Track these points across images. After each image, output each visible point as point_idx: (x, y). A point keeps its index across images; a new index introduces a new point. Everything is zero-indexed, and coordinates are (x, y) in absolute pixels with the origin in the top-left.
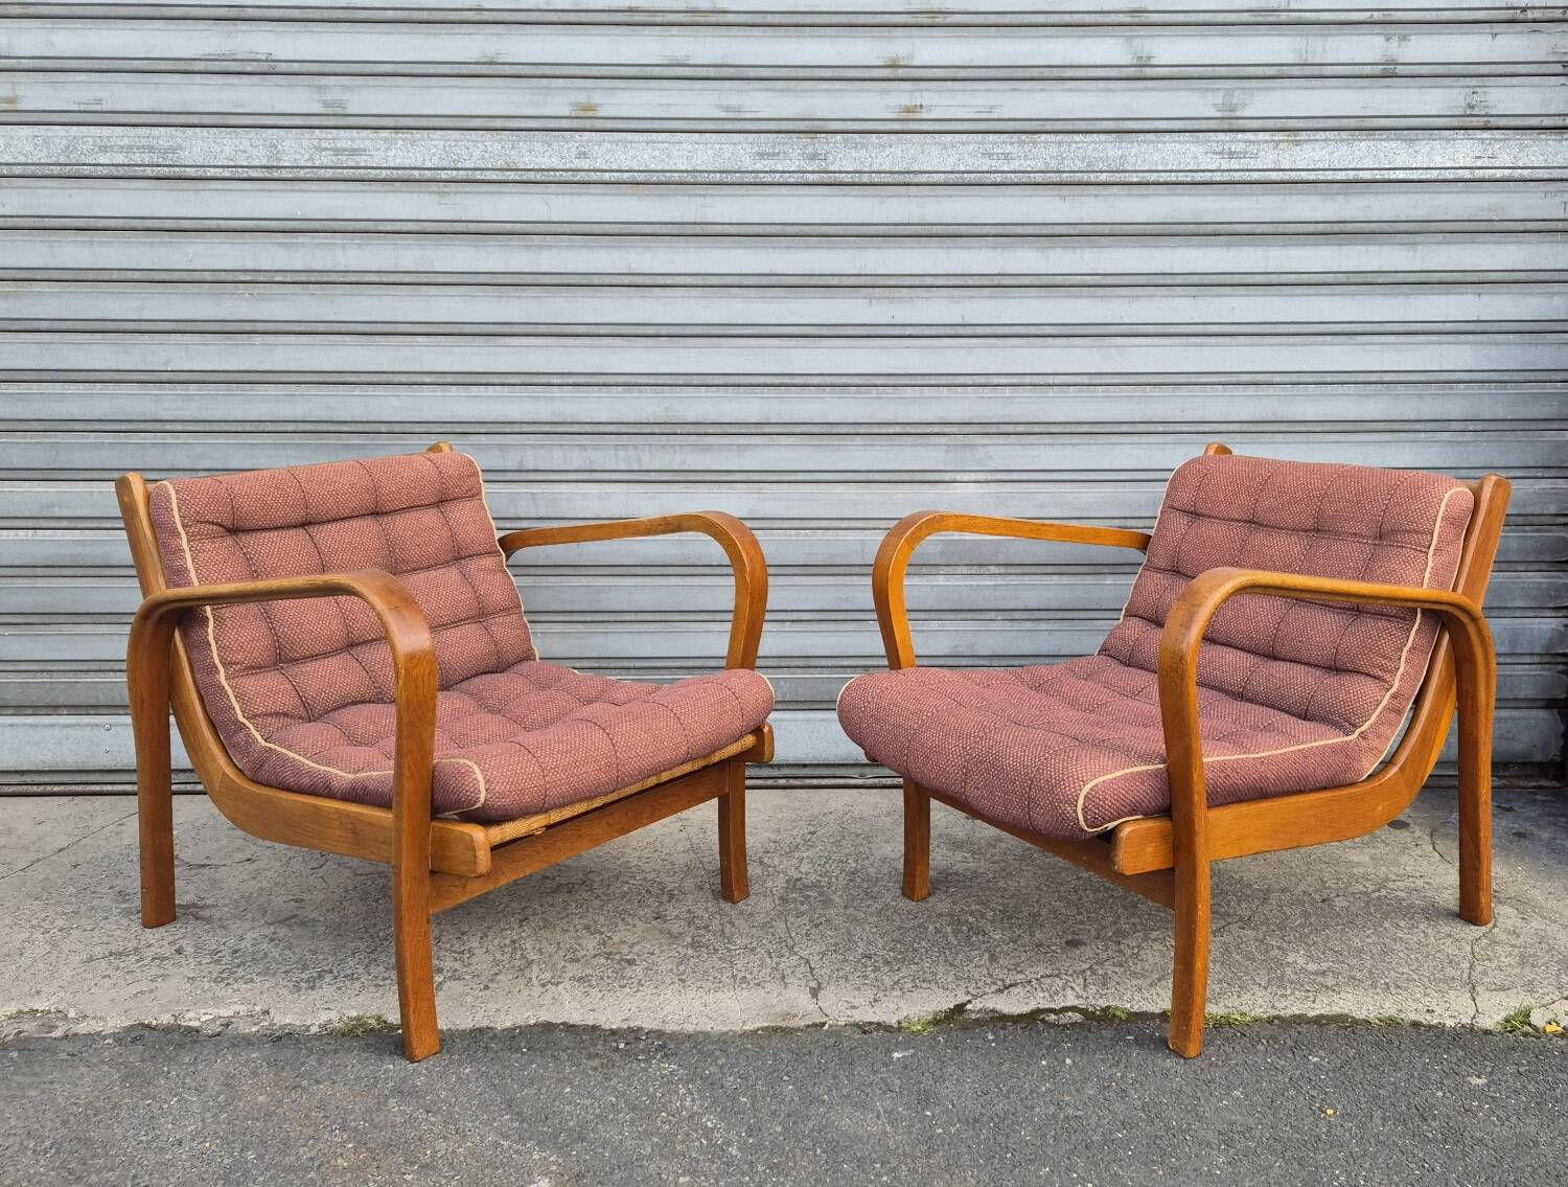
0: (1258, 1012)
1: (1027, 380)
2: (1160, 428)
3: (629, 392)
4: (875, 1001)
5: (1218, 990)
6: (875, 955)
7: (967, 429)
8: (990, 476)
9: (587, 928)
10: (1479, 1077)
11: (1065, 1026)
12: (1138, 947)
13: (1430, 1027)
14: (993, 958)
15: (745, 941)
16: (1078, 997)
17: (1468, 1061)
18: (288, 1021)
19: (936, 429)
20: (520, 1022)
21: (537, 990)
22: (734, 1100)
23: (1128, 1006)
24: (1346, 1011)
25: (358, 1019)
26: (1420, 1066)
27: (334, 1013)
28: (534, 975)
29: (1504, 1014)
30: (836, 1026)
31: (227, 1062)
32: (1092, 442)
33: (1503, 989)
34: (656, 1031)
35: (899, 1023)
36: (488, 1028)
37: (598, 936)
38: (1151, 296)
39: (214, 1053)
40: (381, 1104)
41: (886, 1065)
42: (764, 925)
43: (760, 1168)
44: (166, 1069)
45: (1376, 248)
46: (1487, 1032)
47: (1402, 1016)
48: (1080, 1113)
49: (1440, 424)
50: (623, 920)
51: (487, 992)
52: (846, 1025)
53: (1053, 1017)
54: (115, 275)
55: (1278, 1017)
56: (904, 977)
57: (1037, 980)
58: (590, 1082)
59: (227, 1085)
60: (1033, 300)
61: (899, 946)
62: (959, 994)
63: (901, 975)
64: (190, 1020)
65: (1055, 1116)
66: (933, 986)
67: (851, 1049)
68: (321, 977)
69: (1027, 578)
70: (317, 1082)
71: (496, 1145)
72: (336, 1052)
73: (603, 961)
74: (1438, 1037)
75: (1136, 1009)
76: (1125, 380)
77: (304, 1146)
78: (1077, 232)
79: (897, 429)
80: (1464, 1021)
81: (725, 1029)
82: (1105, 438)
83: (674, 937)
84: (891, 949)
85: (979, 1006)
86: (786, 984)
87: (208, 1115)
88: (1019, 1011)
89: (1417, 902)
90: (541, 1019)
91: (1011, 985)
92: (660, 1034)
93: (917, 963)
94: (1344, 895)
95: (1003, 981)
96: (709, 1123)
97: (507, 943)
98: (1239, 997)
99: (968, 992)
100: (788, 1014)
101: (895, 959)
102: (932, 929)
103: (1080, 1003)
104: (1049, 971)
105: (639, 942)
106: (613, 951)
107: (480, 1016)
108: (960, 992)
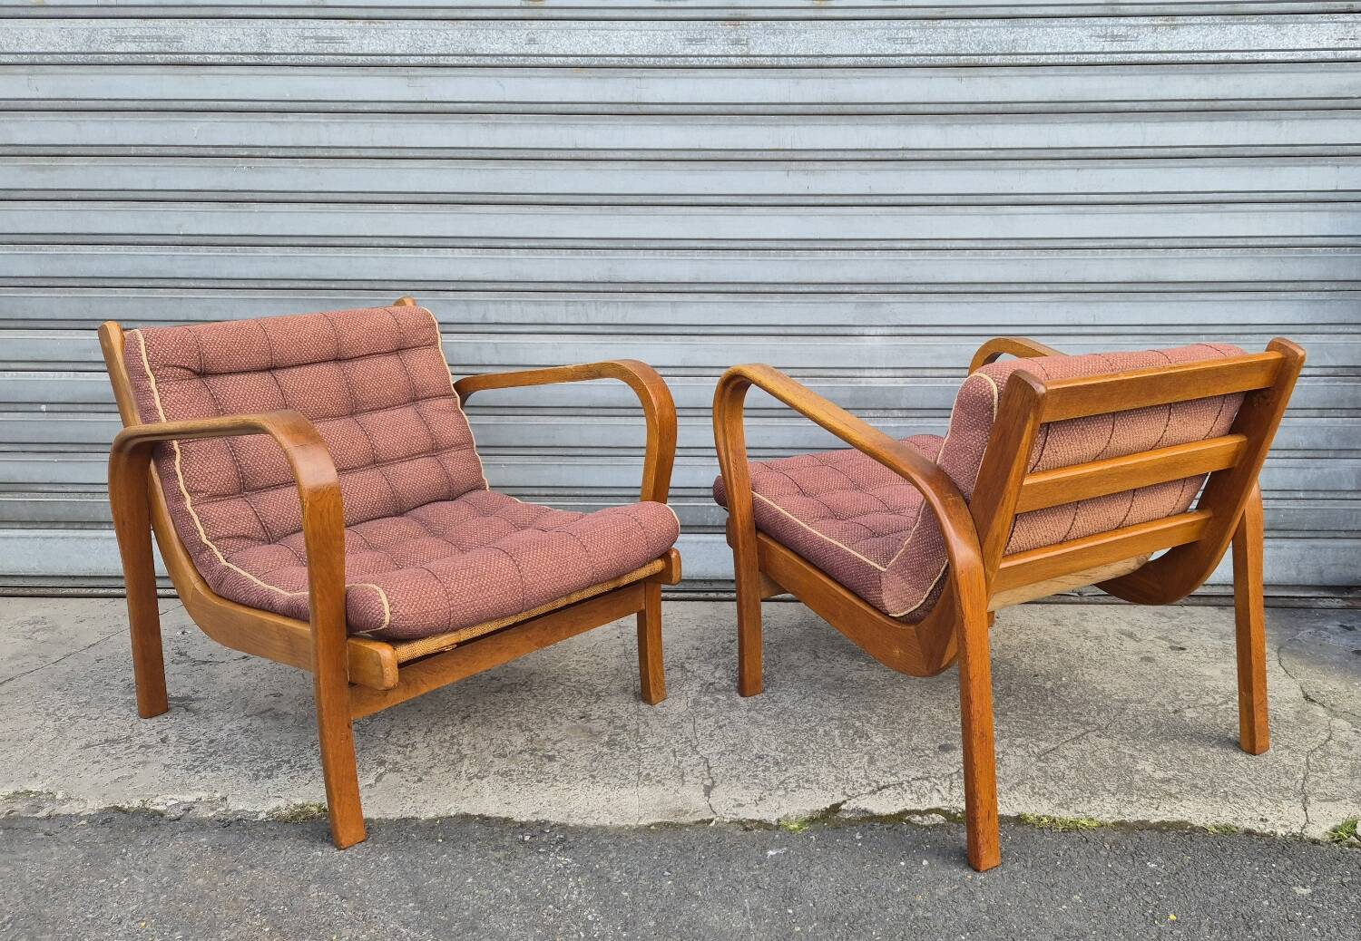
0: (1106, 818)
1: (927, 244)
2: (1045, 288)
3: (577, 255)
4: (761, 799)
5: (1070, 796)
6: (767, 755)
7: (873, 288)
8: (893, 331)
9: (519, 725)
10: (1304, 887)
11: (927, 827)
12: (1003, 752)
13: (1263, 835)
14: (872, 761)
15: (655, 740)
16: (943, 799)
17: (1295, 871)
18: (241, 808)
19: (847, 288)
20: (442, 813)
21: (464, 782)
22: (617, 894)
24: (1186, 819)
25: (303, 806)
26: (1249, 874)
27: (283, 801)
28: (464, 769)
29: (1332, 824)
30: (723, 822)
31: (178, 846)
32: (985, 300)
33: (1333, 799)
34: (561, 825)
35: (779, 821)
36: (413, 818)
37: (527, 733)
38: (1039, 169)
39: (169, 836)
40: (304, 888)
41: (760, 863)
42: (674, 726)
44: (124, 851)
45: (1246, 123)
46: (1315, 842)
47: (1237, 825)
48: (929, 914)
49: (1298, 286)
50: (552, 718)
51: (420, 784)
52: (730, 822)
53: (918, 818)
54: (133, 151)
55: (1122, 824)
56: (789, 778)
57: (908, 782)
58: (490, 873)
59: (173, 867)
60: (934, 173)
61: (790, 747)
62: (836, 795)
63: (788, 775)
64: (158, 804)
65: (905, 917)
66: (814, 787)
67: (731, 846)
68: (279, 766)
69: (925, 420)
70: (252, 867)
72: (275, 838)
73: (527, 756)
74: (1269, 846)
76: (1014, 244)
77: (226, 928)
78: (973, 110)
79: (812, 289)
80: (1294, 831)
81: (622, 824)
82: (996, 297)
83: (594, 735)
84: (782, 751)
85: (853, 806)
86: (684, 782)
87: (151, 895)
88: (887, 812)
90: (462, 811)
91: (884, 787)
92: (563, 827)
93: (804, 765)
94: (1194, 707)
95: (877, 782)
96: (590, 917)
97: (448, 738)
98: (1089, 802)
99: (845, 793)
100: (679, 811)
101: (785, 760)
102: (821, 731)
103: (944, 805)
104: (919, 774)
105: (561, 740)
106: (538, 747)
107: (408, 807)
108: (838, 794)
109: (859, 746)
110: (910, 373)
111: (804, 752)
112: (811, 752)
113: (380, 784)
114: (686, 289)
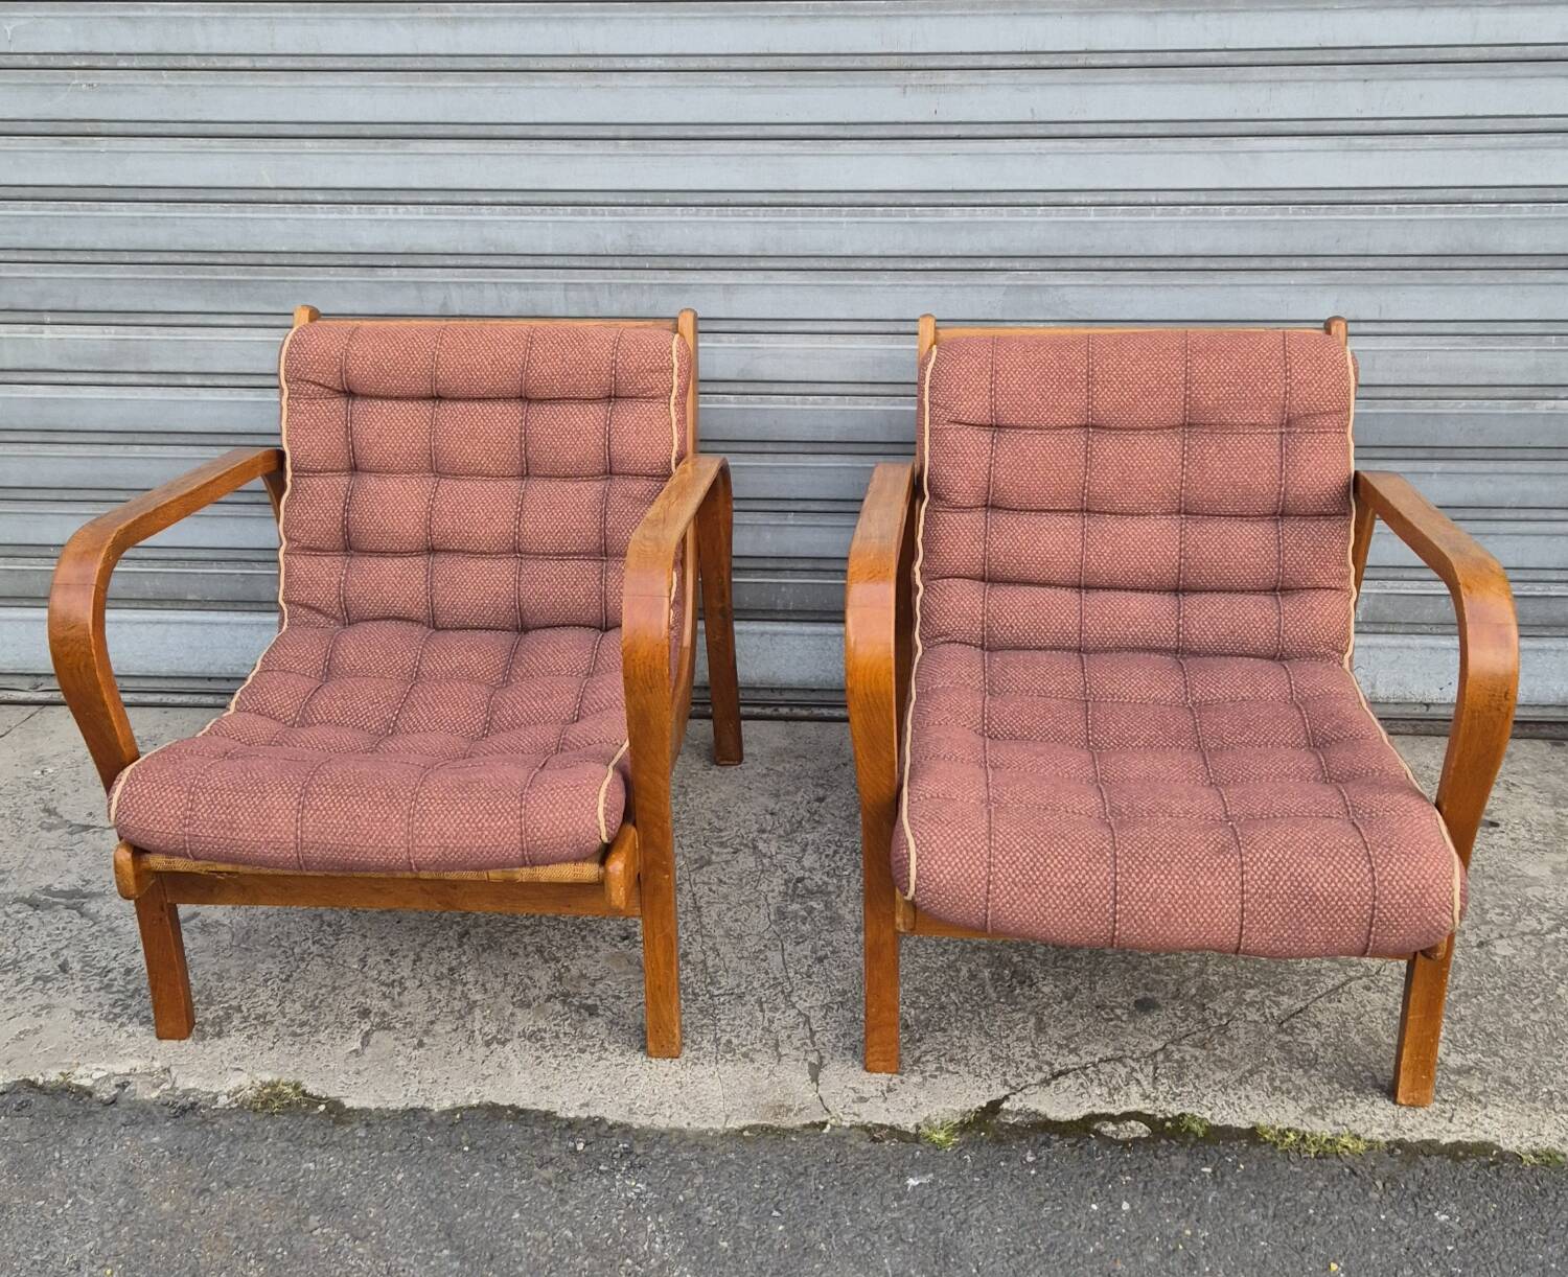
0: (1376, 1133)
2: (1305, 264)
4: (890, 1090)
5: (1326, 1094)
7: (1034, 263)
11: (1126, 1139)
14: (1041, 1028)
15: (733, 980)
16: (1145, 1097)
18: (191, 1085)
19: (993, 263)
20: (461, 1102)
22: (712, 1244)
23: (1208, 1115)
24: (1491, 1138)
25: (272, 1085)
27: (245, 1075)
28: (477, 1025)
30: (840, 1126)
31: (124, 1148)
35: (918, 1127)
36: (423, 1109)
37: (553, 964)
38: (1302, 80)
39: (110, 1133)
40: (302, 1220)
41: (898, 1199)
42: (755, 956)
44: (57, 1155)
47: (1565, 1151)
51: (422, 1051)
52: (852, 1126)
53: (1110, 1126)
55: (1400, 1144)
56: (926, 1053)
57: (1094, 1065)
59: (125, 1182)
62: (994, 1083)
63: (923, 1048)
64: (81, 1077)
66: (962, 1069)
67: (858, 1166)
70: (229, 1185)
72: (247, 1137)
73: (557, 1007)
75: (1216, 1122)
79: (938, 264)
81: (704, 1126)
82: (1225, 278)
85: (1019, 1105)
86: (780, 1056)
87: (107, 1226)
88: (1069, 1117)
90: (486, 1099)
91: (1061, 1073)
92: (625, 1130)
93: (944, 1030)
95: (1051, 1065)
98: (1353, 1106)
99: (1006, 1081)
100: (781, 1106)
101: (917, 1020)
102: (964, 973)
103: (1145, 1107)
104: (1109, 1052)
105: (601, 979)
106: (572, 990)
107: (413, 1088)
108: (996, 1082)
109: (1022, 1000)
111: (943, 1008)
112: (952, 1008)
113: (368, 1050)
114: (745, 265)
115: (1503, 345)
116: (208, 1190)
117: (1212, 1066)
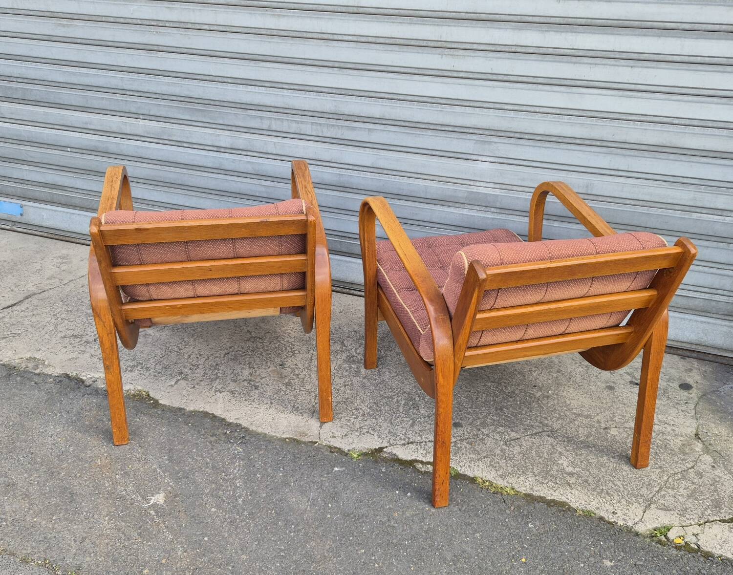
0: (522, 490)
1: (524, 108)
2: (598, 143)
4: (346, 435)
5: (510, 471)
6: (361, 408)
7: (487, 132)
9: (250, 363)
10: (611, 561)
11: (423, 472)
12: (487, 434)
13: (607, 522)
14: (412, 425)
17: (612, 549)
19: (471, 131)
20: (197, 409)
21: (212, 393)
22: (255, 475)
23: (459, 469)
24: (568, 501)
25: (140, 391)
26: (584, 545)
27: (133, 386)
28: (216, 385)
29: (655, 525)
30: (321, 444)
31: (84, 401)
32: (558, 147)
33: (667, 509)
34: (246, 428)
35: (349, 450)
38: (604, 65)
43: (246, 513)
46: (637, 534)
47: (597, 512)
48: (396, 524)
50: (267, 362)
51: (193, 389)
53: (420, 465)
55: (530, 495)
57: (426, 442)
58: (205, 448)
59: (78, 412)
63: (365, 424)
64: (83, 376)
65: (383, 524)
66: (376, 433)
67: (319, 460)
68: (137, 366)
71: (155, 470)
73: (246, 384)
75: (461, 472)
76: (581, 113)
78: (565, 22)
80: (628, 524)
81: (274, 434)
84: (370, 408)
85: (390, 451)
86: (313, 416)
88: (406, 459)
89: (658, 441)
90: (205, 410)
91: (412, 443)
92: (247, 430)
94: (619, 428)
95: (409, 438)
96: (238, 485)
97: (214, 364)
98: (518, 478)
99: (389, 441)
100: (303, 433)
102: (395, 400)
105: (266, 377)
106: (253, 379)
107: (183, 401)
108: (385, 441)
109: (411, 413)
110: (504, 187)
111: (380, 411)
112: (384, 412)
113: (176, 386)
114: (377, 122)
115: (680, 187)
116: (102, 420)
117: (471, 452)
